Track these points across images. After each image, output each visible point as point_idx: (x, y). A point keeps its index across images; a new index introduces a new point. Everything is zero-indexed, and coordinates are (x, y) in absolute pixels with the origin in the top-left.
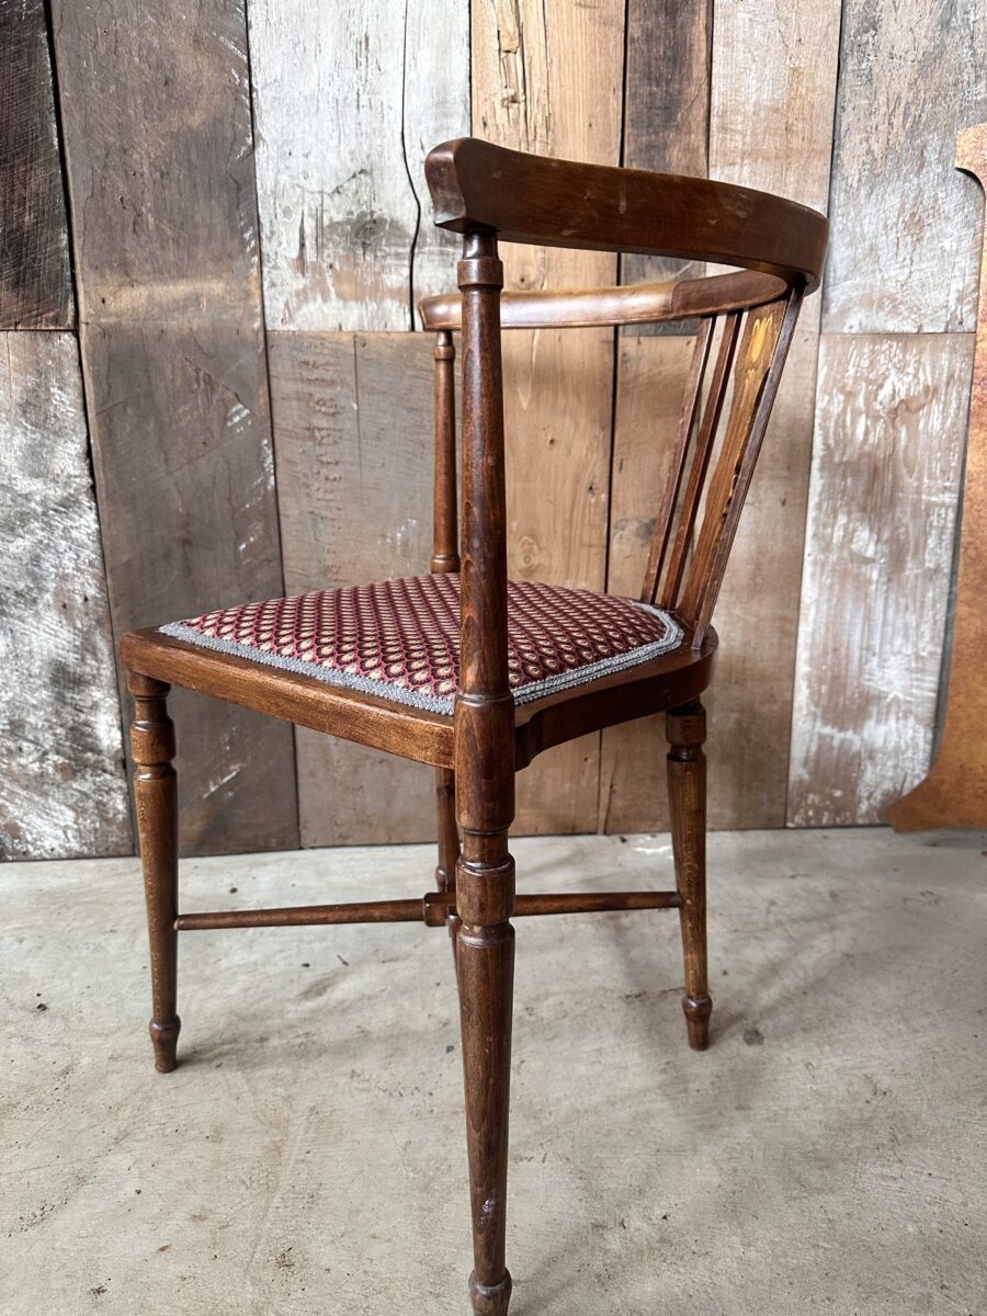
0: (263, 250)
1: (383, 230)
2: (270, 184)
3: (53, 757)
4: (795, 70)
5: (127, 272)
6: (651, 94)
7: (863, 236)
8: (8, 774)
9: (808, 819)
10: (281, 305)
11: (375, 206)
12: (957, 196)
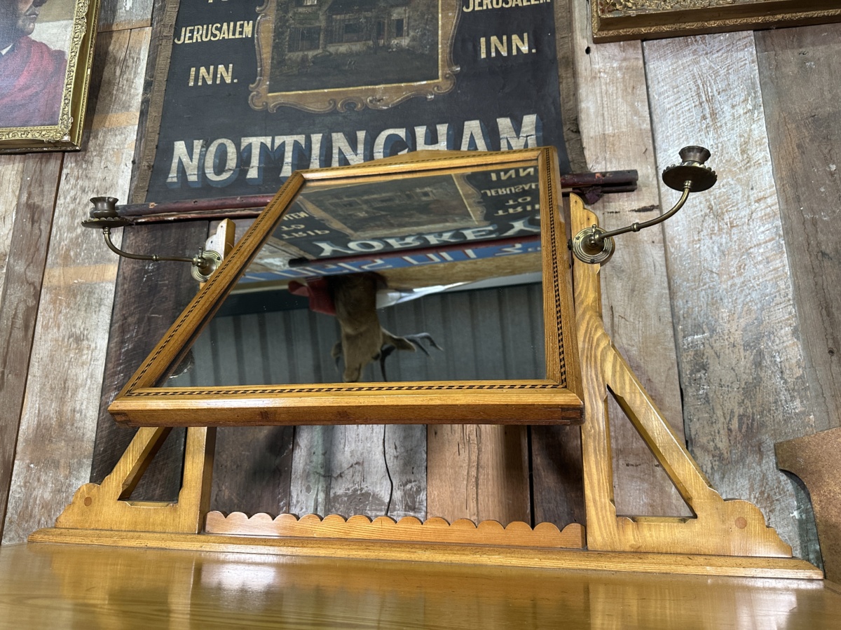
1: (368, 501)
2: (299, 472)
11: (364, 485)
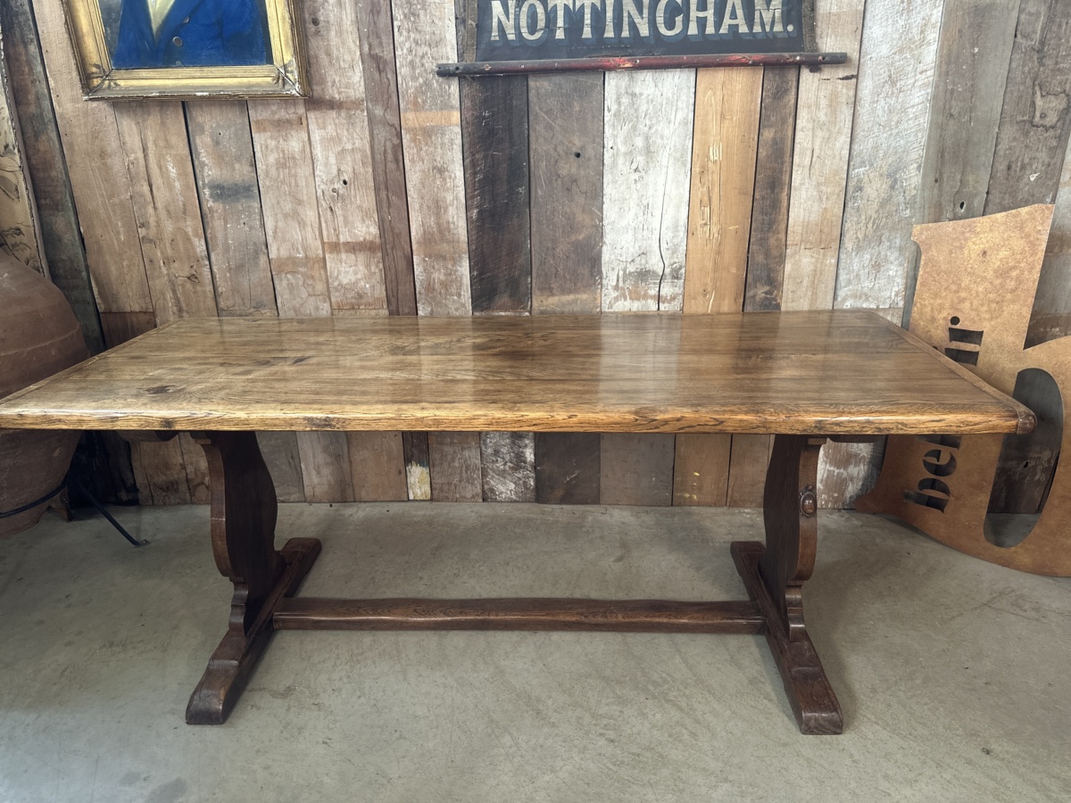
0: (604, 282)
1: (650, 274)
2: (607, 259)
3: (509, 464)
4: (825, 209)
5: (550, 292)
6: (763, 219)
7: (853, 271)
8: (492, 469)
9: (822, 505)
10: (608, 302)
11: (647, 266)
12: (896, 254)
